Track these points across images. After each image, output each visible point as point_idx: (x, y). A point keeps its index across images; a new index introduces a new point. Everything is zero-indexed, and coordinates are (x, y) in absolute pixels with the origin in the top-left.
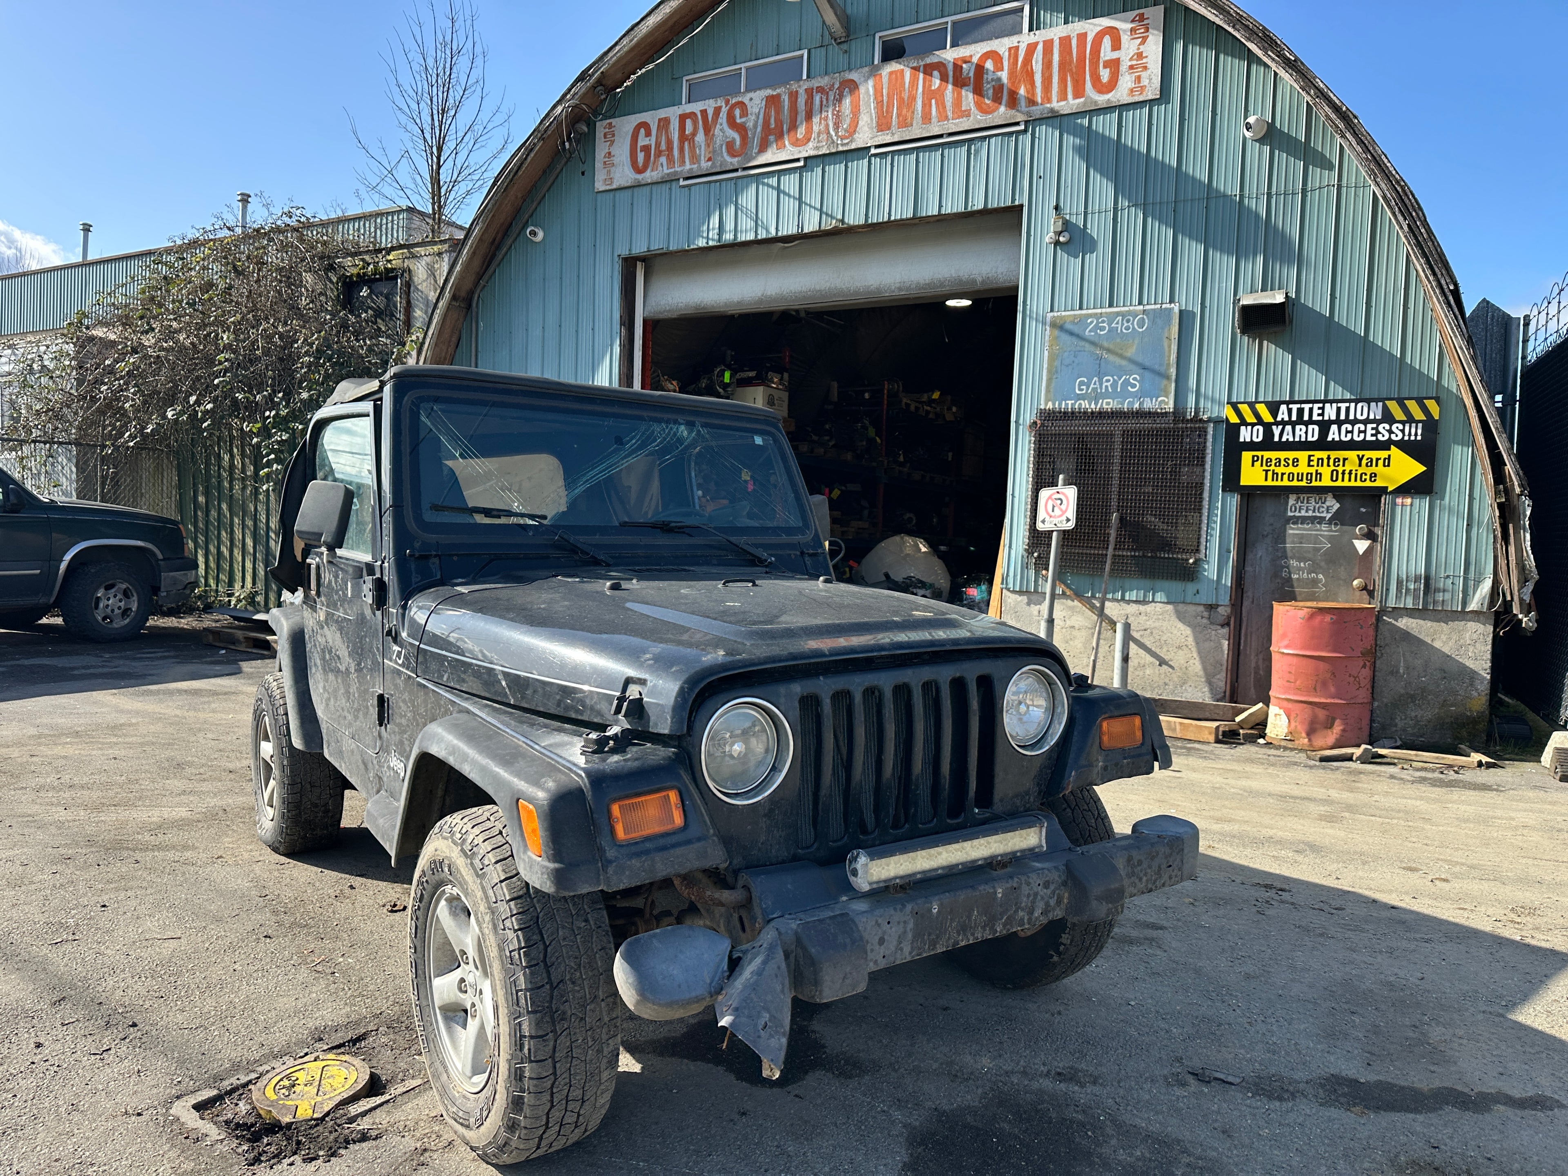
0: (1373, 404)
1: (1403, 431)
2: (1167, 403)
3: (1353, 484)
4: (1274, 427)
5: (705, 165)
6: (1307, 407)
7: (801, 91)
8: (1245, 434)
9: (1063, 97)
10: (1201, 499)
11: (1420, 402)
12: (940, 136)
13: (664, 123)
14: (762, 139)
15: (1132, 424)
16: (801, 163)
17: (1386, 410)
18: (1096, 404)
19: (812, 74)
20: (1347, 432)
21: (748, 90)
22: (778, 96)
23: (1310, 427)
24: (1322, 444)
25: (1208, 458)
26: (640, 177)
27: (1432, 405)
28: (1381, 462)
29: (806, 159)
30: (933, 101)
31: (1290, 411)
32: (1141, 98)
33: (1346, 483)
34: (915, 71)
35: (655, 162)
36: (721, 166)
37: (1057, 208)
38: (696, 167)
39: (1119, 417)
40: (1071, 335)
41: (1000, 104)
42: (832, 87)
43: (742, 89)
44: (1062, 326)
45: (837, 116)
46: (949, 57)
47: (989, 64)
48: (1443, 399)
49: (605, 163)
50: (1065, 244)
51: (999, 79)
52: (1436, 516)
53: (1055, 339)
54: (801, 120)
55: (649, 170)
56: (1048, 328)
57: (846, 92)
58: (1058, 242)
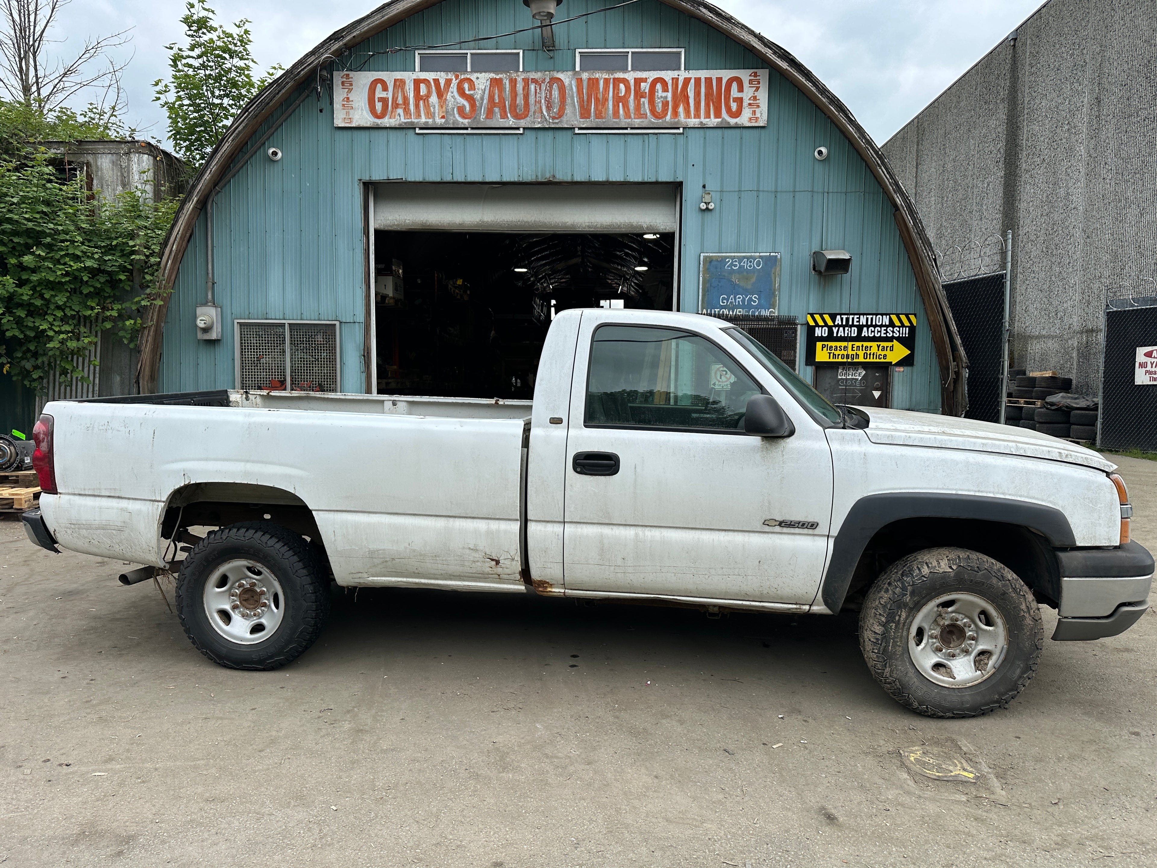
0: (884, 316)
1: (899, 332)
2: (774, 313)
3: (875, 360)
4: (834, 328)
5: (439, 121)
6: (851, 317)
7: (519, 79)
8: (818, 332)
9: (708, 116)
11: (907, 316)
12: (626, 129)
13: (400, 84)
14: (488, 108)
16: (521, 131)
17: (890, 319)
18: (733, 311)
19: (526, 69)
20: (872, 332)
21: (473, 71)
22: (501, 80)
23: (853, 328)
24: (859, 338)
25: (798, 345)
26: (379, 121)
27: (912, 317)
28: (889, 348)
29: (524, 128)
30: (621, 104)
31: (842, 319)
32: (756, 125)
33: (872, 360)
34: (607, 81)
35: (392, 112)
36: (453, 123)
37: (704, 187)
38: (431, 120)
39: (747, 320)
40: (716, 268)
41: (667, 114)
42: (544, 81)
43: (469, 70)
44: (711, 262)
45: (549, 102)
46: (631, 76)
47: (659, 86)
48: (918, 315)
49: (343, 105)
50: (711, 210)
51: (666, 97)
52: (915, 377)
53: (706, 270)
54: (520, 100)
55: (387, 117)
56: (702, 263)
57: (555, 86)
58: (707, 209)
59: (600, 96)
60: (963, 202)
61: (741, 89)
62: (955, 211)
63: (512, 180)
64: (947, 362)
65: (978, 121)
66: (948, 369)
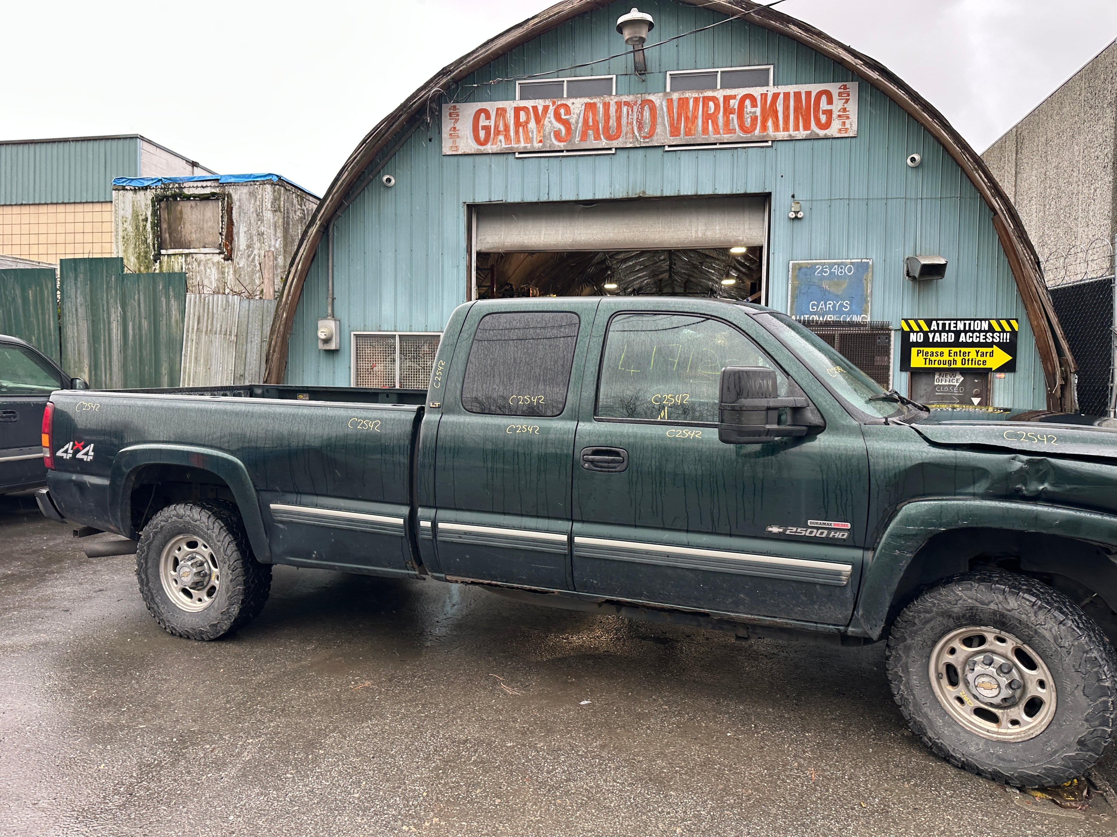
0: (983, 322)
1: (999, 337)
2: (866, 319)
3: (973, 366)
4: (929, 334)
5: (537, 146)
6: (947, 322)
7: (612, 103)
8: (913, 338)
9: (797, 128)
10: (888, 376)
11: (1008, 321)
12: (715, 144)
13: (501, 112)
14: (582, 131)
15: (846, 331)
16: (613, 151)
17: (990, 325)
18: (823, 318)
19: (619, 93)
20: (970, 337)
21: (569, 96)
22: (595, 104)
23: (950, 334)
24: (957, 344)
25: (892, 351)
26: (482, 148)
27: (1013, 322)
28: (988, 354)
29: (616, 149)
30: (710, 121)
31: (938, 325)
32: (846, 135)
33: (970, 366)
34: (696, 100)
35: (494, 139)
36: (550, 147)
37: (793, 196)
38: (529, 145)
39: (838, 326)
40: (806, 275)
41: (756, 128)
42: (635, 103)
43: (565, 96)
44: (800, 269)
45: (640, 123)
46: (720, 94)
47: (748, 102)
48: (1020, 319)
49: (451, 134)
50: (800, 219)
51: (755, 112)
52: (1017, 384)
53: (795, 277)
54: (613, 122)
55: (489, 144)
56: (791, 270)
57: (646, 108)
58: (796, 218)
59: (690, 115)
60: (1067, 209)
61: (830, 102)
62: (1059, 216)
63: (604, 197)
64: (1054, 368)
65: (1082, 126)
66: (1054, 374)
